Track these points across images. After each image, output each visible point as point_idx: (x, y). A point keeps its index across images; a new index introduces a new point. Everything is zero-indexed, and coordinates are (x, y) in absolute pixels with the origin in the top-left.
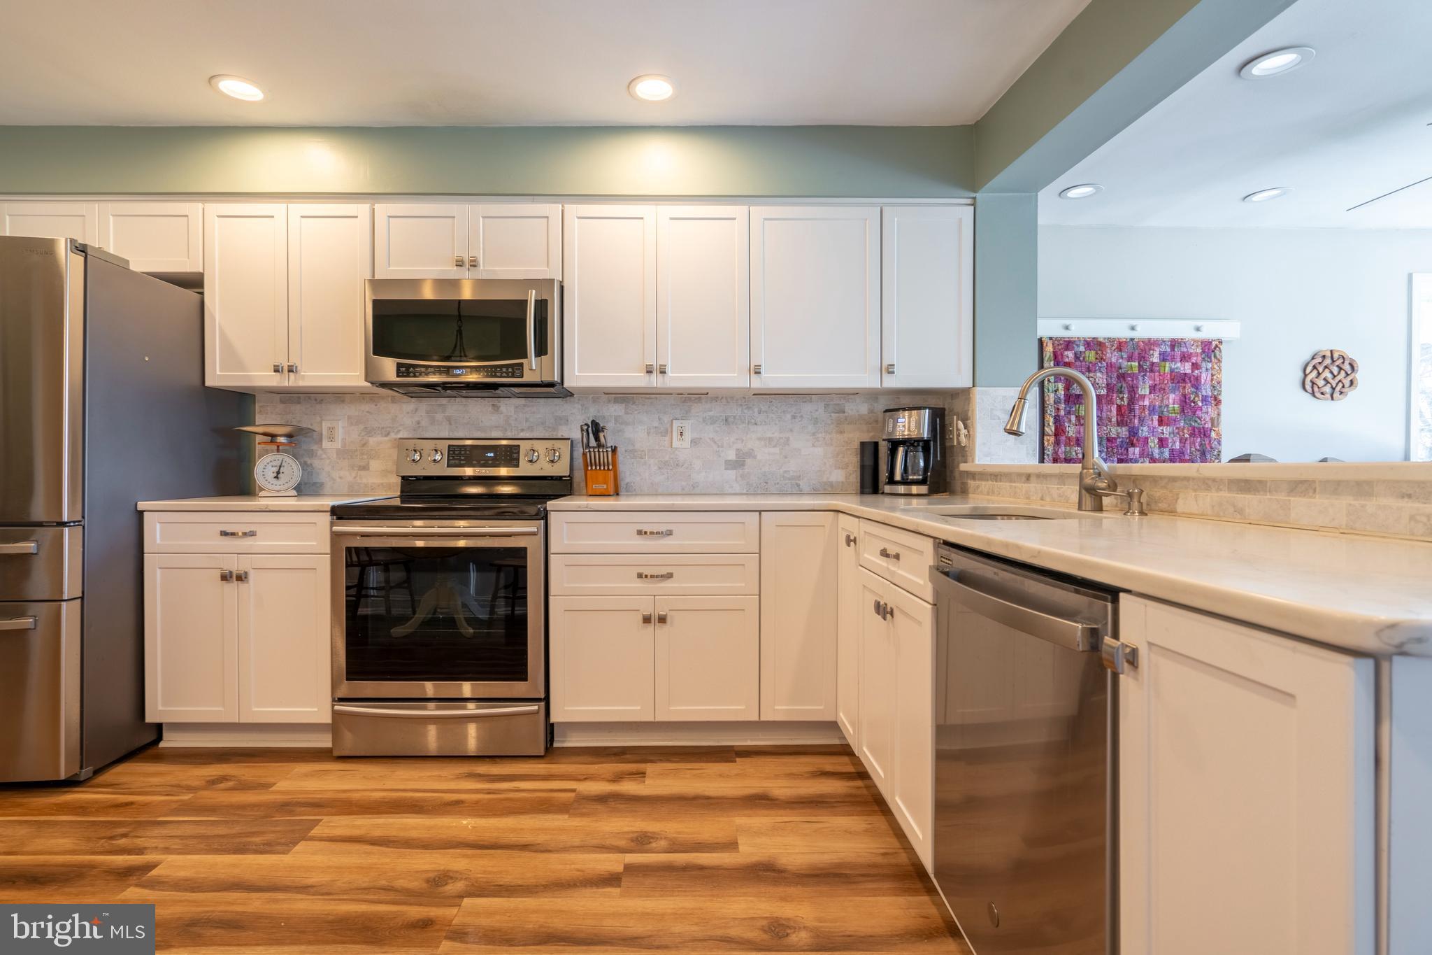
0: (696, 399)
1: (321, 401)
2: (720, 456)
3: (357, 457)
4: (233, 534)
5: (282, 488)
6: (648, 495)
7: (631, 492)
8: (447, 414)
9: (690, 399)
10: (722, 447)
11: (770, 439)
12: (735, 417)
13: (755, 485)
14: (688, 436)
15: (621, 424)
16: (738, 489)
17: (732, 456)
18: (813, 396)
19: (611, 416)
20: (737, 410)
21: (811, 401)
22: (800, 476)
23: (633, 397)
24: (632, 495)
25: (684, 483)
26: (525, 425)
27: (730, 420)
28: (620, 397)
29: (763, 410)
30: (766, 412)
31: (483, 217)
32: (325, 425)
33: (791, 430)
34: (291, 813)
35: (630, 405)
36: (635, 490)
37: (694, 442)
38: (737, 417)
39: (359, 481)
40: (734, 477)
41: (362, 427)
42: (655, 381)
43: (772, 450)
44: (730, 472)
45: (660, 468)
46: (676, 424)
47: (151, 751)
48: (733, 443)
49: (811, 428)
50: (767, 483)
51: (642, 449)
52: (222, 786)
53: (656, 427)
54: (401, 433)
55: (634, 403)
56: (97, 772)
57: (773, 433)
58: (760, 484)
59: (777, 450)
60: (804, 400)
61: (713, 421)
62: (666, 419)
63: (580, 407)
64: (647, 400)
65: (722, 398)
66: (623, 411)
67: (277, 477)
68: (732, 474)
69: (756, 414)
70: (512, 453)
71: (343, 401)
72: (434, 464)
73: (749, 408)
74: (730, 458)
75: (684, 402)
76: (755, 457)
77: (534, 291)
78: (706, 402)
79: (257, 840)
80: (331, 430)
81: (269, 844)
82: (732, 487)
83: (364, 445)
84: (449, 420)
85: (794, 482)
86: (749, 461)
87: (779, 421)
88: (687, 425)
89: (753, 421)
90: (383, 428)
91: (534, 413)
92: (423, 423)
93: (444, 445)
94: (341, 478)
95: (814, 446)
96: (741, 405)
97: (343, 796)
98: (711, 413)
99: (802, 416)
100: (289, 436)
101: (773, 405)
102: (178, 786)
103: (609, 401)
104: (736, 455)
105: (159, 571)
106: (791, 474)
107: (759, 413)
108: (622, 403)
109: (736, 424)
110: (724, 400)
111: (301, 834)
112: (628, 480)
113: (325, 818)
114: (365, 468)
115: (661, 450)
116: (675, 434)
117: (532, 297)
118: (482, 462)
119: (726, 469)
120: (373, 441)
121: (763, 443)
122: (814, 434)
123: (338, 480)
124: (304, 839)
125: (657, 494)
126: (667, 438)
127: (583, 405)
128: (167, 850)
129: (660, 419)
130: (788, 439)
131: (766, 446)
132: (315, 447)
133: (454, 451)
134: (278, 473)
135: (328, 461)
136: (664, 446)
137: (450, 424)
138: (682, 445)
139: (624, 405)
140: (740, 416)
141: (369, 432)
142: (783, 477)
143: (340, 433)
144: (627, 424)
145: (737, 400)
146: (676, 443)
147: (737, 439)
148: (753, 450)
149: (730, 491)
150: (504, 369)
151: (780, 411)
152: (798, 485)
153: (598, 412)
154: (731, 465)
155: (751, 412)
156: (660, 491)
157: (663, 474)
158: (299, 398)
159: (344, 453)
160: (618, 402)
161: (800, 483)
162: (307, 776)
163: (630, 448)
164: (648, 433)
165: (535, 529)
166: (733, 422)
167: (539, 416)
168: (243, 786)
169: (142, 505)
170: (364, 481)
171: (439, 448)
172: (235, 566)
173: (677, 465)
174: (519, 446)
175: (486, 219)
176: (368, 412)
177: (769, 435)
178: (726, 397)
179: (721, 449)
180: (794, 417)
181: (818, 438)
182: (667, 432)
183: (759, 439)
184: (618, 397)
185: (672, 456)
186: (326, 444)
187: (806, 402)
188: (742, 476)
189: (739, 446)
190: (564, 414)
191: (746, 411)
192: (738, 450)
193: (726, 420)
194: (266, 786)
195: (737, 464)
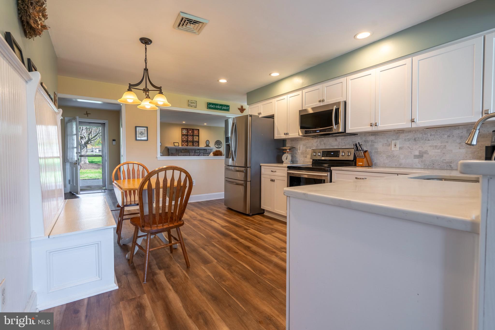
0: (402, 132)
1: (298, 140)
2: (411, 153)
3: (304, 154)
4: (273, 171)
5: (288, 162)
6: (382, 167)
7: (376, 166)
8: (324, 142)
9: (399, 132)
10: (413, 150)
11: (436, 146)
12: (419, 138)
13: (427, 165)
14: (398, 146)
15: (373, 143)
16: (420, 167)
17: (417, 153)
18: (460, 126)
19: (370, 140)
20: (420, 135)
21: (459, 129)
22: (451, 162)
23: (378, 133)
24: (377, 167)
25: (396, 164)
26: (344, 144)
27: (416, 139)
28: (373, 134)
29: (433, 134)
30: (434, 135)
31: (326, 87)
32: (298, 146)
33: (447, 142)
34: (272, 230)
35: (376, 136)
36: (378, 165)
37: (400, 148)
38: (420, 138)
39: (305, 160)
40: (418, 162)
41: (306, 146)
42: (374, 129)
43: (437, 151)
44: (415, 159)
45: (387, 158)
46: (393, 142)
47: (262, 215)
48: (418, 148)
49: (458, 141)
50: (434, 164)
51: (381, 151)
52: (267, 223)
53: (386, 143)
54: (314, 148)
55: (378, 135)
56: (253, 215)
57: (437, 144)
58: (430, 165)
59: (439, 151)
60: (455, 128)
61: (409, 140)
62: (389, 140)
63: (360, 138)
64: (383, 134)
65: (413, 131)
66: (374, 138)
67: (286, 159)
68: (417, 160)
69: (429, 136)
70: (338, 153)
71: (302, 140)
72: (319, 157)
73: (425, 134)
74: (416, 154)
75: (397, 133)
76: (428, 154)
77: (335, 106)
78: (406, 133)
79: (264, 232)
80: (300, 147)
81: (265, 233)
82: (417, 165)
83: (306, 151)
84: (324, 144)
85: (448, 164)
86: (425, 155)
87: (441, 138)
88: (398, 142)
89: (427, 139)
90: (310, 147)
91: (346, 140)
92: (318, 145)
93: (321, 151)
94: (301, 159)
95: (460, 148)
96: (422, 133)
97: (282, 231)
98: (408, 137)
99: (453, 136)
100: (290, 149)
101: (437, 132)
102: (261, 221)
103: (369, 135)
104: (419, 153)
105: (263, 178)
106: (447, 161)
107: (431, 136)
108: (374, 135)
109: (419, 141)
110: (414, 132)
111: (270, 233)
112: (375, 162)
113: (276, 233)
114: (306, 157)
115: (388, 151)
116: (393, 145)
117: (335, 108)
118: (330, 156)
119: (414, 158)
120: (308, 150)
121: (432, 148)
122: (460, 143)
123: (301, 160)
124: (270, 234)
125: (385, 167)
126: (390, 147)
127: (361, 137)
128: (252, 228)
129: (387, 140)
130: (445, 146)
131: (433, 149)
132: (296, 152)
133: (323, 153)
134: (287, 158)
135: (299, 155)
136: (389, 150)
137: (325, 145)
138: (395, 150)
139: (374, 136)
140: (421, 137)
141: (307, 148)
142: (442, 162)
143: (301, 148)
144: (375, 143)
145: (420, 131)
146: (393, 149)
147: (420, 147)
148: (427, 151)
149: (416, 167)
150: (328, 130)
151: (441, 134)
152: (451, 166)
153: (366, 139)
154: (416, 157)
155: (426, 135)
156: (387, 166)
157: (388, 160)
158: (294, 140)
159: (302, 153)
160: (372, 135)
161: (452, 165)
162: (280, 226)
163: (376, 151)
164: (383, 146)
165: (326, 175)
166: (418, 140)
167: (348, 141)
168: (270, 224)
169: (261, 164)
170: (306, 160)
171: (320, 152)
172: (273, 179)
173: (394, 157)
174: (340, 151)
175: (327, 87)
176: (307, 143)
177: (435, 144)
178: (415, 130)
179: (412, 150)
180: (449, 136)
181: (462, 145)
182: (390, 145)
183: (430, 146)
184: (372, 134)
185: (392, 154)
186: (298, 151)
187: (456, 129)
188: (422, 161)
189: (421, 149)
190: (355, 140)
191: (424, 135)
192: (420, 151)
193: (415, 139)
194: (272, 225)
195: (420, 156)
